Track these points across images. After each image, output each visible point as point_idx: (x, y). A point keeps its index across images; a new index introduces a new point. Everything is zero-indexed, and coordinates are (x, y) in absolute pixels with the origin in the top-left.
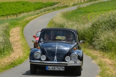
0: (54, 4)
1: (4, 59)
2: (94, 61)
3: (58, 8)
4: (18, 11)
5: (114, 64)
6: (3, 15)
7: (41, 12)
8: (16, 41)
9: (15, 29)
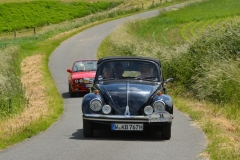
0: (111, 5)
1: (10, 120)
2: (194, 124)
3: (120, 13)
4: (38, 20)
5: (237, 130)
6: (5, 31)
7: (85, 23)
8: (34, 84)
9: (32, 57)
